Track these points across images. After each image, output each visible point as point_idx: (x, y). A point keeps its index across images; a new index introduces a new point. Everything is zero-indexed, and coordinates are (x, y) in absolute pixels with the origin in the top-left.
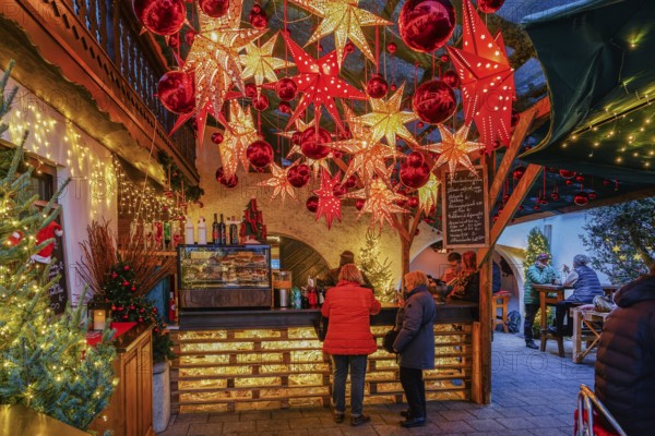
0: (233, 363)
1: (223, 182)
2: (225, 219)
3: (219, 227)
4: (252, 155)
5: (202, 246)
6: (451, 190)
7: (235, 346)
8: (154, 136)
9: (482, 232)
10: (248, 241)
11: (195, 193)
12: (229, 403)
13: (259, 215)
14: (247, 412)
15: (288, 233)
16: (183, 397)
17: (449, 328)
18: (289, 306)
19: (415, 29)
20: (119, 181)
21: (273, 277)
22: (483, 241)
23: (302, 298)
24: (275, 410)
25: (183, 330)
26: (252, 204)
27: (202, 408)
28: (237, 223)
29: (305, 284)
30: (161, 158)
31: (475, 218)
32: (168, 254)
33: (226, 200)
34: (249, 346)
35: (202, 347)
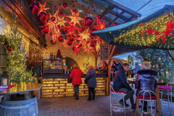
0: (54, 86)
1: (52, 43)
2: (53, 53)
3: (51, 55)
4: (59, 39)
5: (48, 60)
6: (102, 47)
7: (55, 82)
8: (38, 34)
9: (108, 57)
10: (58, 59)
11: (45, 46)
12: (53, 95)
13: (60, 53)
14: (57, 97)
15: (68, 56)
16: (43, 94)
17: (102, 78)
18: (66, 73)
19: (86, 23)
20: (30, 45)
21: (63, 67)
22: (108, 59)
23: (69, 71)
24: (63, 97)
25: (43, 79)
26: (59, 50)
27: (47, 96)
28: (56, 55)
29: (70, 68)
30: (39, 39)
31: (107, 54)
32: (40, 61)
33: (52, 47)
34: (58, 82)
35: (47, 82)
